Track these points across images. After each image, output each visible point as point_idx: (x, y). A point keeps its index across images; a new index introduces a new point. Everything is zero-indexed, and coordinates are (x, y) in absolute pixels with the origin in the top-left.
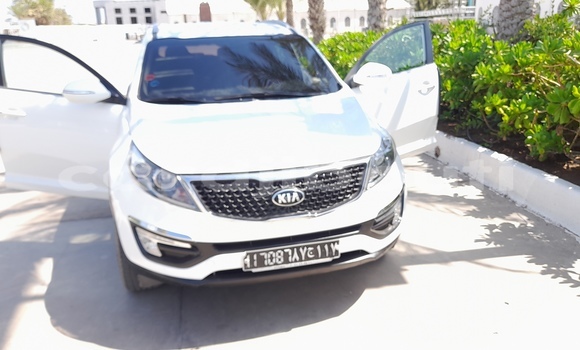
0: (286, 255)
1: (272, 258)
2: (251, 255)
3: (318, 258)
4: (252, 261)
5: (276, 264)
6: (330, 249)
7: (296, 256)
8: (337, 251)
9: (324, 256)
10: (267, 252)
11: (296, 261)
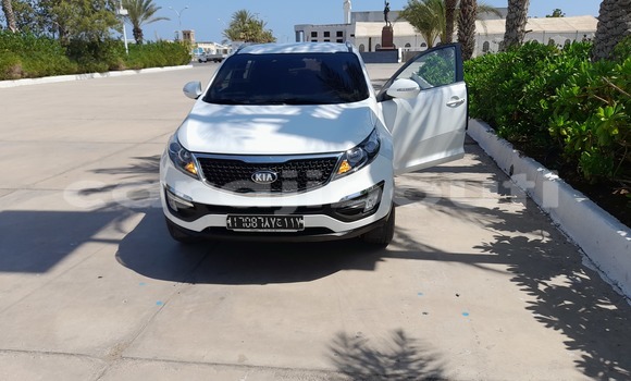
0: (259, 222)
1: (248, 223)
2: (232, 218)
3: (285, 228)
4: (233, 222)
5: (251, 228)
6: (295, 222)
7: (267, 223)
8: (301, 225)
9: (290, 227)
10: (244, 217)
11: (267, 228)
